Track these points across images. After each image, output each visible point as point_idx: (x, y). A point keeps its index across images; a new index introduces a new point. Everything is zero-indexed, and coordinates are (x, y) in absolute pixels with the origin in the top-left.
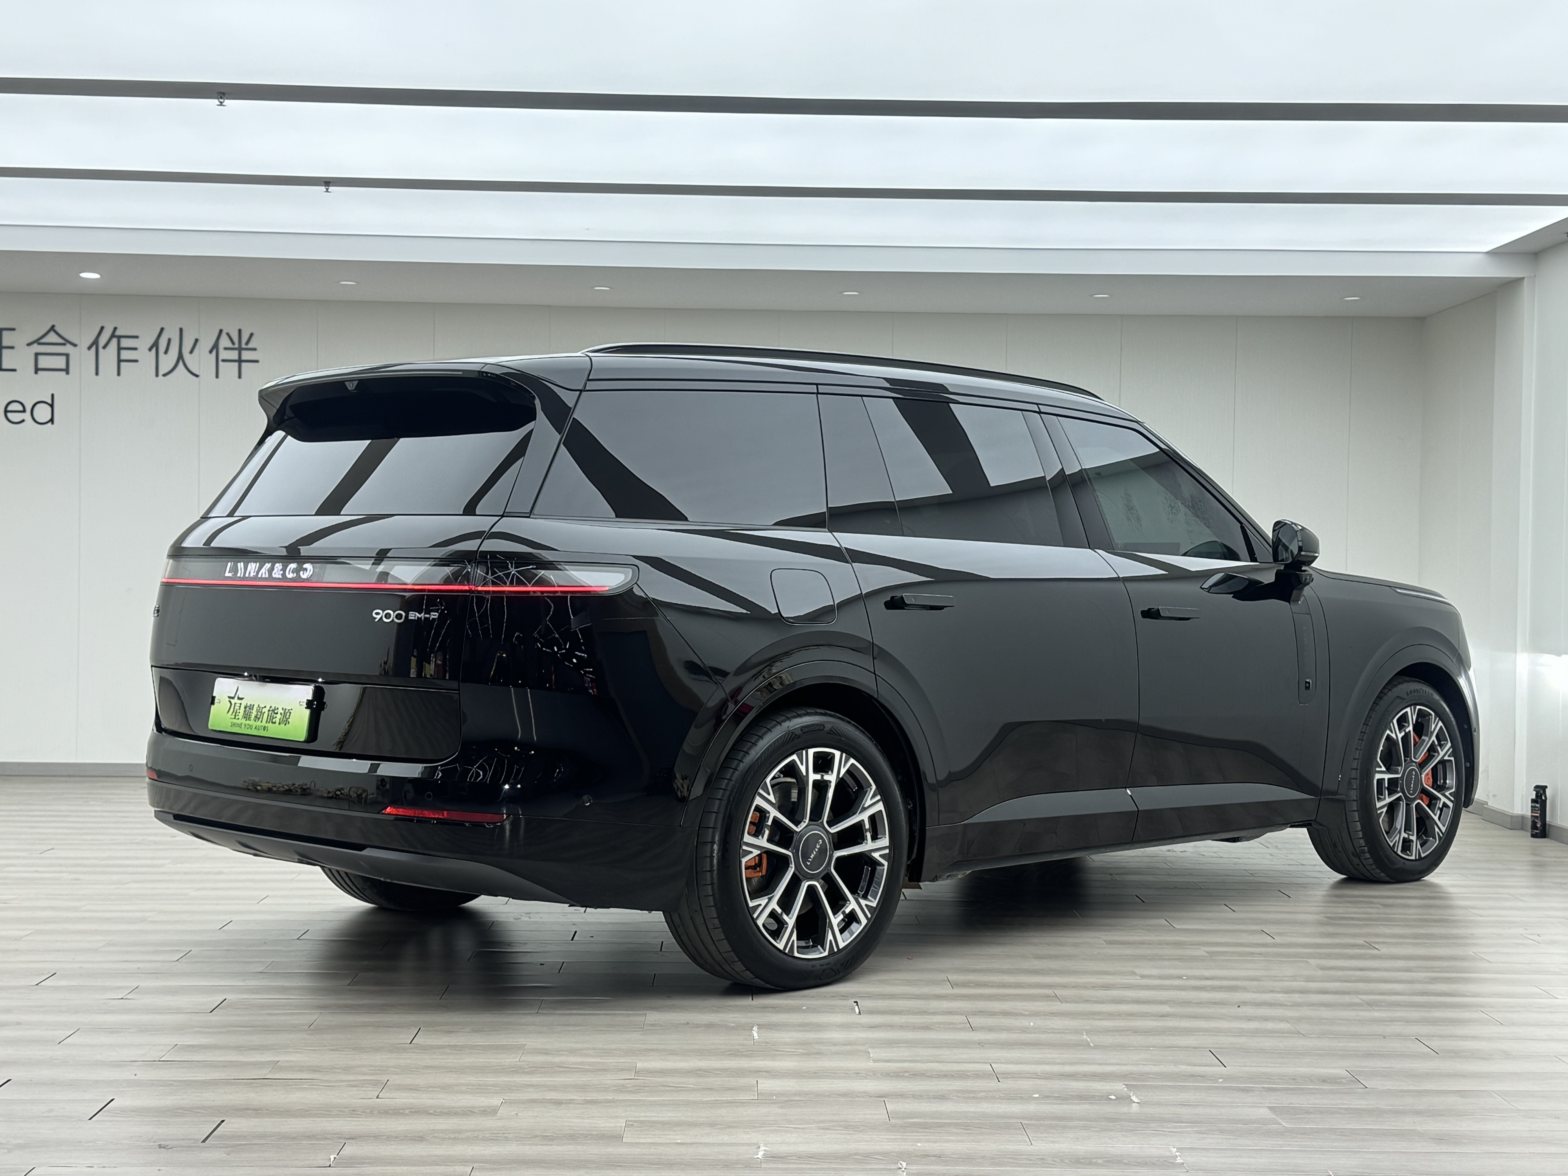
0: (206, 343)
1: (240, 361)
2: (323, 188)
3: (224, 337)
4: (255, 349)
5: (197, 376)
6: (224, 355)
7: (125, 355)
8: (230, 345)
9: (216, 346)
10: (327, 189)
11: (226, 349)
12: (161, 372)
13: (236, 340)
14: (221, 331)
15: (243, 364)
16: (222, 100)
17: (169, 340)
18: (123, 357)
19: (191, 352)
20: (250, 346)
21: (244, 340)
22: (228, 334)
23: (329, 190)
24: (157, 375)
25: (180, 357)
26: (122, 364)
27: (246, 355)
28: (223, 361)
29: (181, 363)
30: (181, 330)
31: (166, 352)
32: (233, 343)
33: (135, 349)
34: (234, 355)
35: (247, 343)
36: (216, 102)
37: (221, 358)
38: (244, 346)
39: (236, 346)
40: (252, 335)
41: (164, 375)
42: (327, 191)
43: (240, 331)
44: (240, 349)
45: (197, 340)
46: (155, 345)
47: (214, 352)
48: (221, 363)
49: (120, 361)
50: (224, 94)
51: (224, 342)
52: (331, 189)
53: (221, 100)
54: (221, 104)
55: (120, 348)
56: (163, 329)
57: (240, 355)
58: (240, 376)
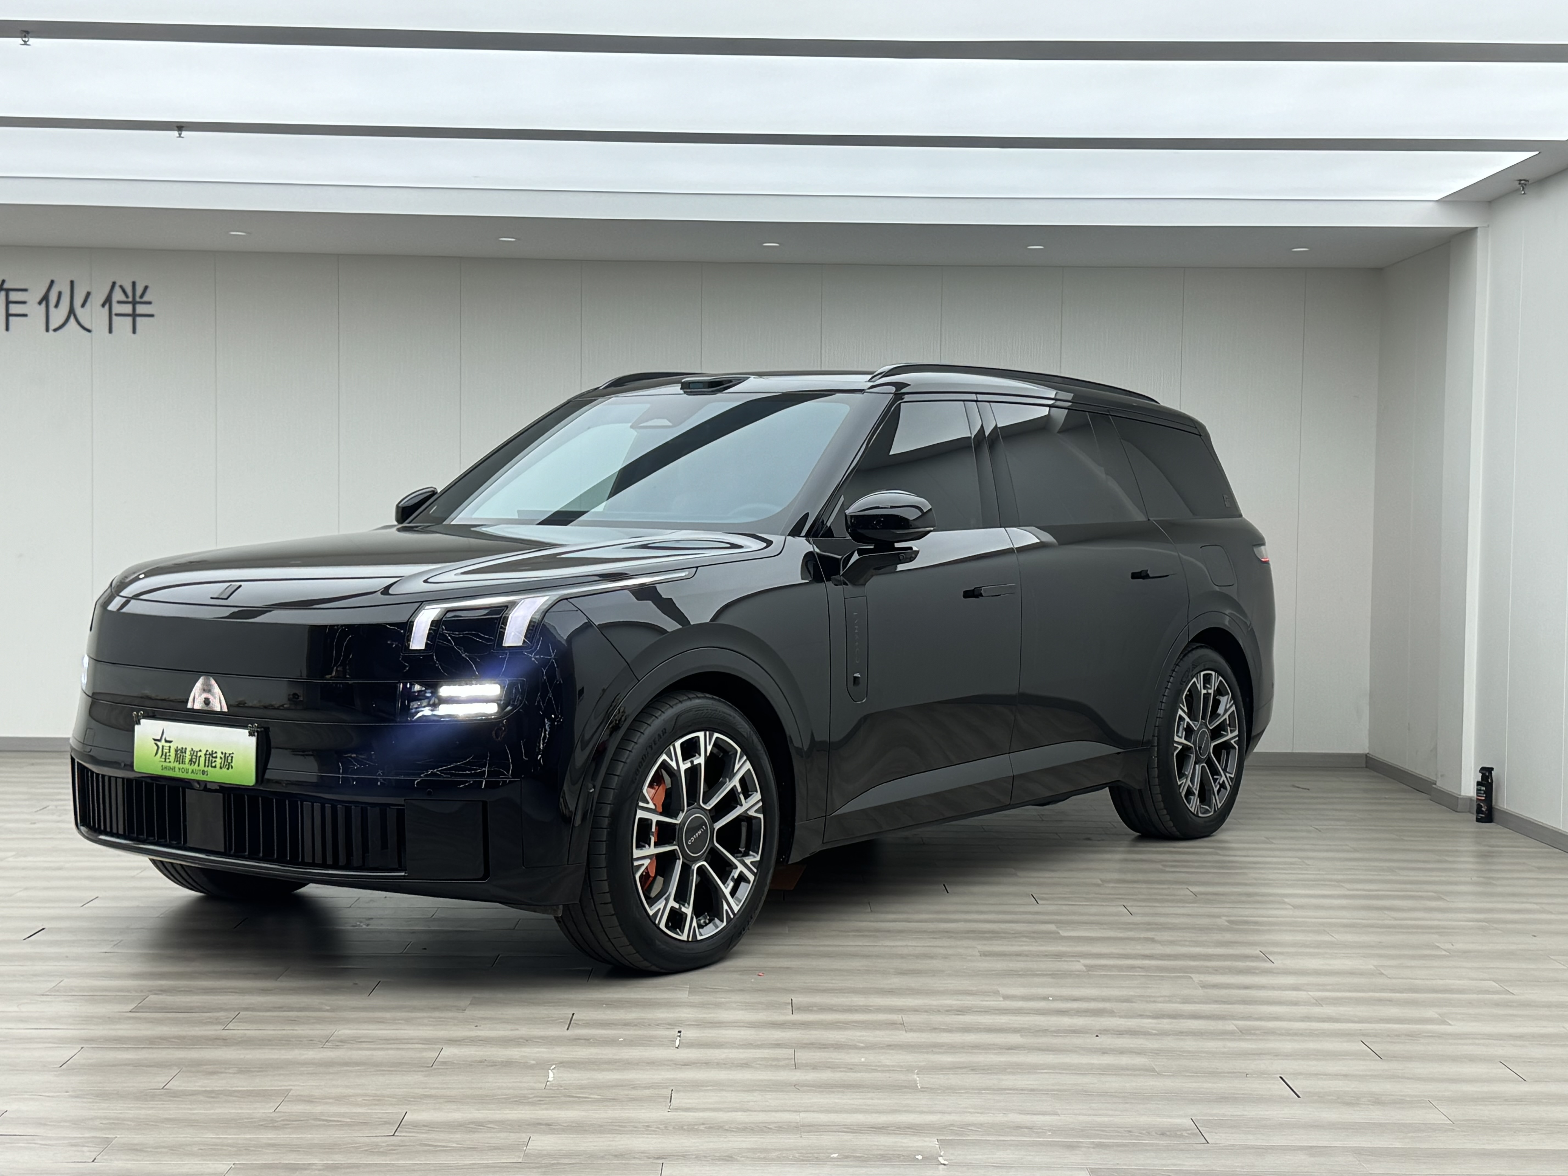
0: (99, 297)
1: (134, 315)
2: (176, 133)
3: (117, 290)
4: (150, 303)
5: (89, 330)
6: (117, 308)
7: (14, 309)
8: (123, 298)
9: (108, 301)
10: (180, 135)
11: (119, 302)
12: (52, 327)
13: (130, 292)
14: (114, 284)
15: (138, 319)
16: (26, 39)
17: (60, 294)
18: (12, 311)
19: (83, 306)
20: (145, 299)
21: (139, 292)
22: (121, 287)
23: (182, 135)
24: (48, 330)
25: (72, 311)
26: (11, 318)
27: (140, 309)
28: (117, 315)
29: (72, 319)
30: (72, 282)
31: (56, 306)
32: (127, 296)
33: (24, 303)
34: (128, 309)
35: (142, 296)
36: (19, 41)
37: (114, 311)
38: (138, 299)
39: (130, 299)
40: (146, 288)
41: (56, 330)
42: (180, 136)
43: (134, 284)
44: (134, 303)
45: (88, 294)
46: (45, 299)
47: (107, 306)
48: (114, 318)
49: (8, 315)
50: (28, 32)
51: (118, 295)
52: (184, 133)
53: (24, 39)
54: (25, 43)
55: (8, 302)
56: (52, 282)
57: (134, 309)
58: (134, 332)
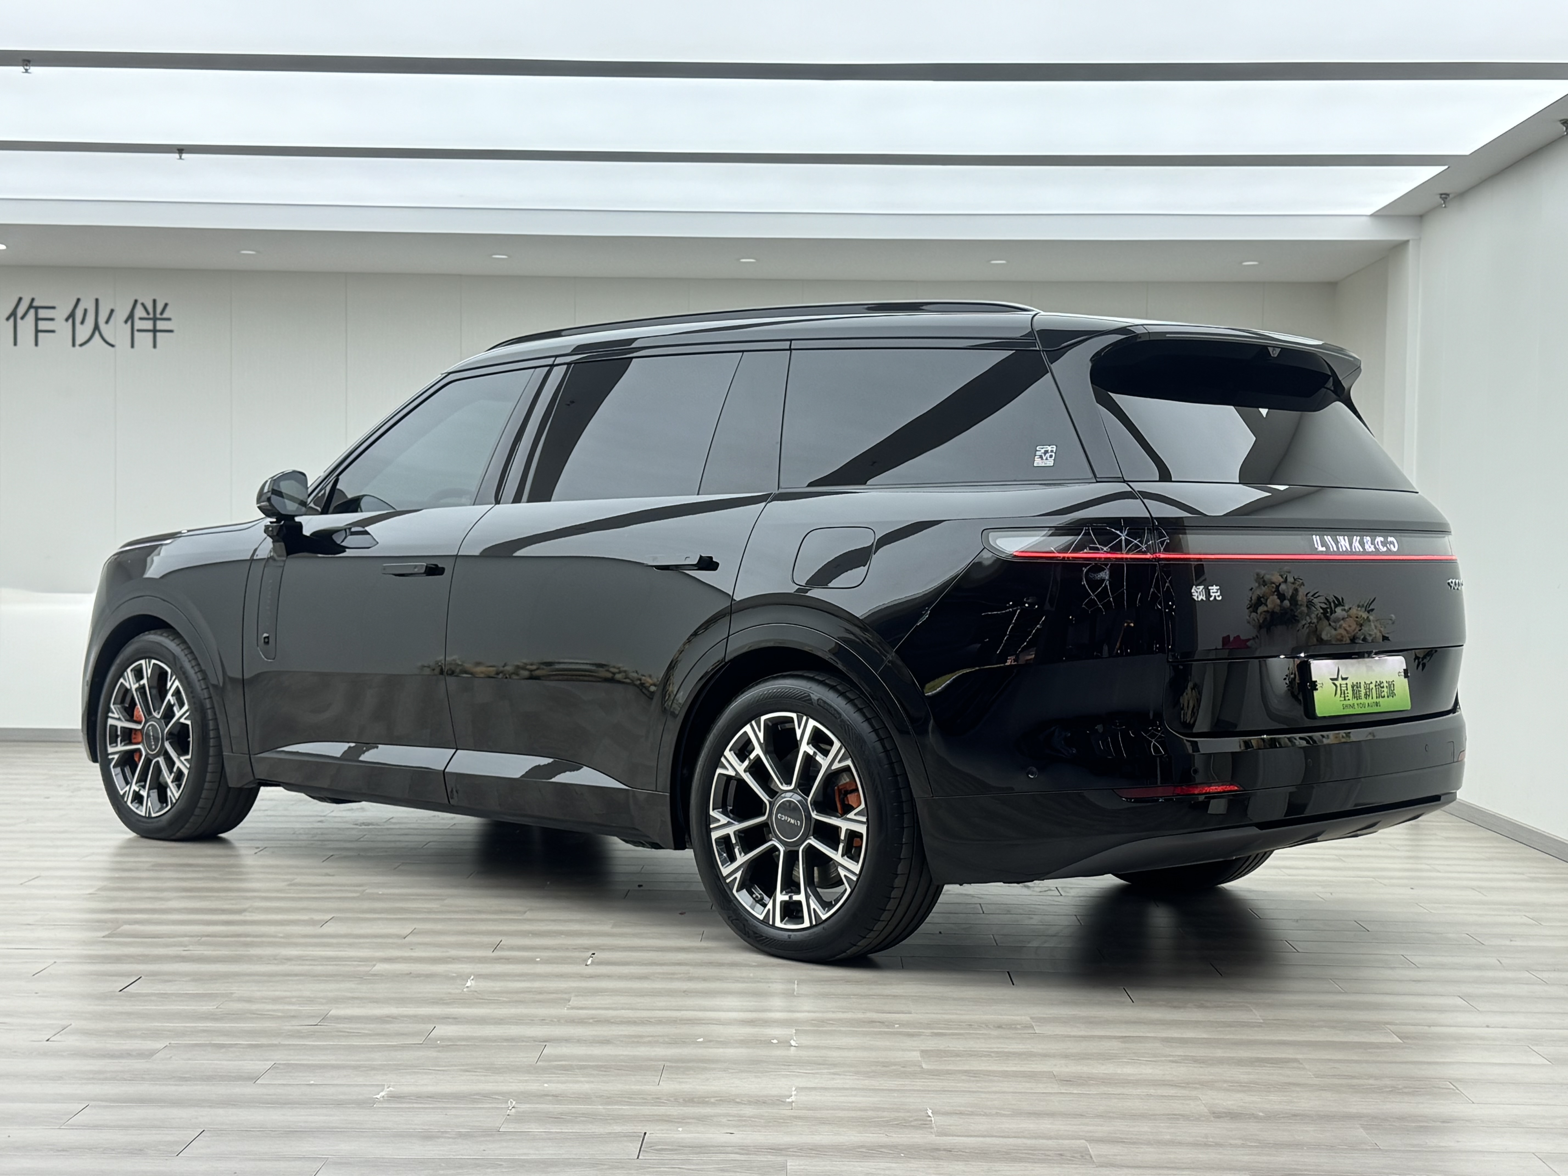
0: (122, 314)
1: (155, 331)
3: (139, 307)
4: (169, 319)
5: (112, 346)
6: (139, 324)
7: (42, 325)
8: (144, 315)
9: (131, 317)
11: (141, 319)
12: (78, 342)
13: (151, 310)
14: (136, 301)
15: (158, 334)
17: (86, 311)
18: (40, 328)
19: (107, 322)
20: (165, 316)
21: (159, 309)
22: (143, 304)
24: (74, 345)
25: (96, 327)
26: (40, 334)
27: (160, 325)
28: (139, 331)
29: (97, 333)
30: (97, 300)
31: (82, 322)
32: (148, 313)
33: (52, 319)
34: (149, 325)
35: (162, 313)
37: (136, 328)
38: (158, 316)
39: (151, 316)
40: (166, 305)
41: (81, 345)
43: (154, 301)
44: (155, 319)
45: (112, 311)
46: (72, 316)
47: (129, 323)
48: (136, 334)
49: (37, 331)
51: (139, 312)
55: (37, 319)
56: (78, 300)
57: (155, 325)
58: (155, 346)
